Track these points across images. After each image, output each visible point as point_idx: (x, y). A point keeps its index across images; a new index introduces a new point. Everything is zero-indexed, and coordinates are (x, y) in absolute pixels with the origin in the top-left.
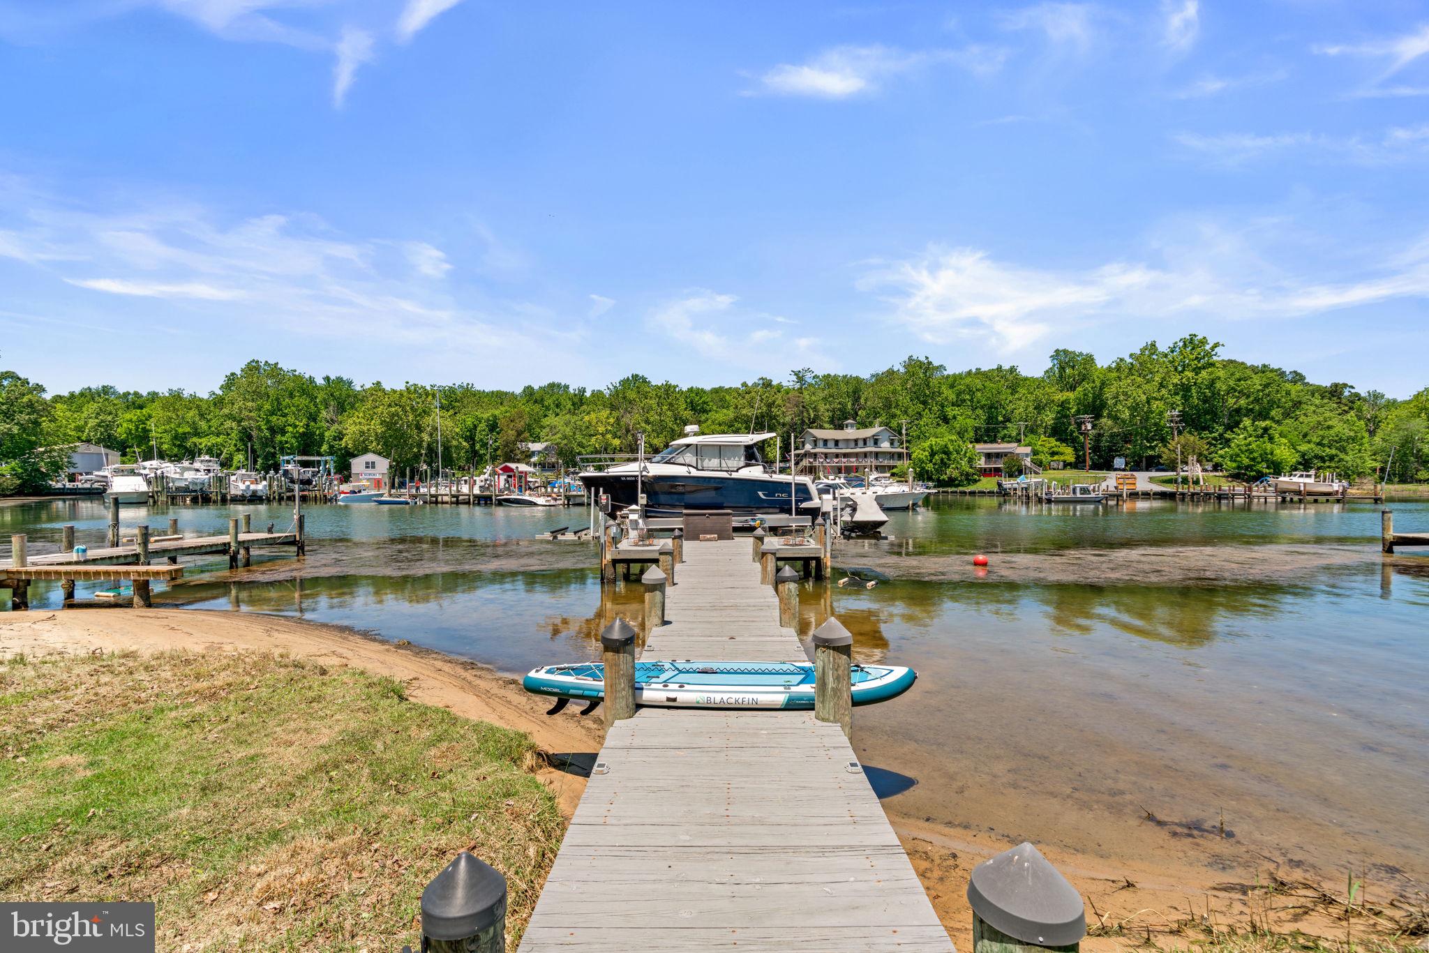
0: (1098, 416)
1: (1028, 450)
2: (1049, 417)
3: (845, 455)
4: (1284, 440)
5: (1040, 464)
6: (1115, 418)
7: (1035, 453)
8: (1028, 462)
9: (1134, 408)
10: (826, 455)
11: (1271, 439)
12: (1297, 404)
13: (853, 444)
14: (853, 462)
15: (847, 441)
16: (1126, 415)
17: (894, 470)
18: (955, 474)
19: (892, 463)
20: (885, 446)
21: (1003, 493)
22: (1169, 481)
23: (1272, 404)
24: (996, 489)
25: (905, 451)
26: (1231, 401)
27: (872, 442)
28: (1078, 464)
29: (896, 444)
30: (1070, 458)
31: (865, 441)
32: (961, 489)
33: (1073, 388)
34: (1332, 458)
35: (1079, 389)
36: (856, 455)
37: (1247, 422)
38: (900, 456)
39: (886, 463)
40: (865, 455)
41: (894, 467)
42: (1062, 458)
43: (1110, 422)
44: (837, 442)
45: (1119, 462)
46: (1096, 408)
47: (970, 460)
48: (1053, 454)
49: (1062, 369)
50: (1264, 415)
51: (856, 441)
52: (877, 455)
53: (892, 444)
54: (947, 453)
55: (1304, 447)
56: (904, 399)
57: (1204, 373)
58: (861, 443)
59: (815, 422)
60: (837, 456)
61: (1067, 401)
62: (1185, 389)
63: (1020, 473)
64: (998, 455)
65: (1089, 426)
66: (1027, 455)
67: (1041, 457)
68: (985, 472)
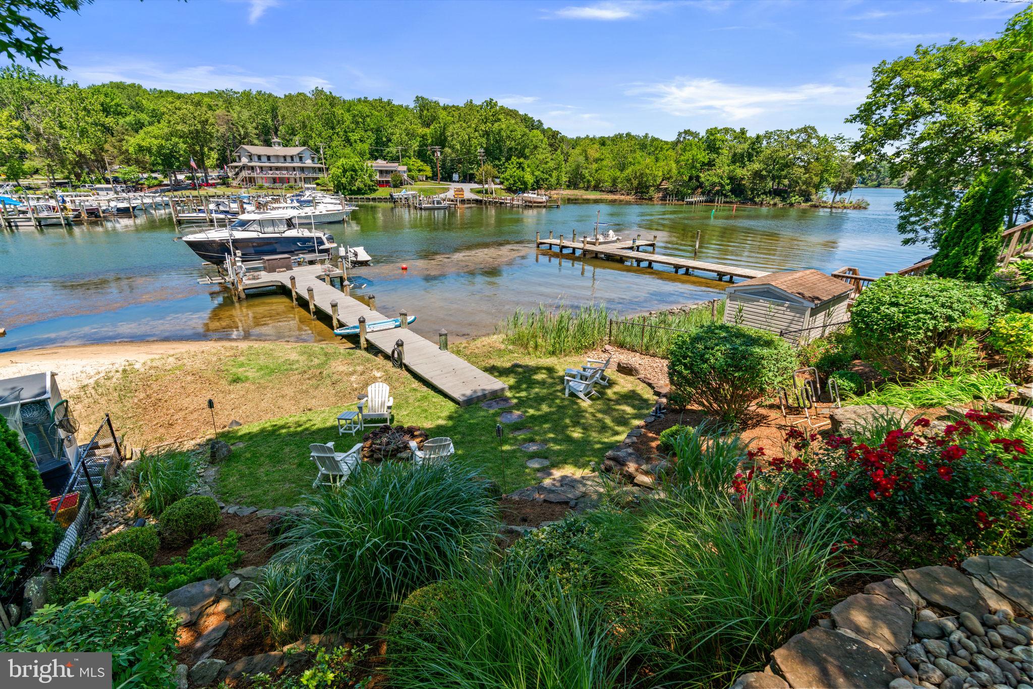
0: (443, 147)
1: (405, 168)
2: (415, 145)
3: (277, 169)
4: (529, 170)
5: (413, 178)
6: (452, 147)
7: (409, 170)
8: (405, 176)
9: (462, 144)
10: (261, 168)
11: (523, 169)
12: (536, 147)
13: (282, 160)
14: (284, 175)
15: (277, 156)
16: (458, 147)
17: (318, 181)
18: (362, 186)
19: (315, 175)
20: (308, 163)
21: (392, 199)
22: (479, 192)
23: (525, 147)
24: (388, 197)
25: (323, 166)
26: (508, 143)
27: (298, 160)
28: (434, 177)
29: (316, 160)
30: (430, 175)
31: (292, 157)
32: (366, 196)
33: (428, 126)
34: (547, 179)
35: (432, 127)
36: (287, 168)
37: (514, 159)
38: (320, 170)
39: (310, 175)
40: (294, 169)
41: (317, 178)
42: (425, 173)
43: (450, 151)
44: (269, 158)
45: (455, 177)
46: (441, 141)
47: (370, 176)
48: (420, 171)
49: (421, 110)
50: (522, 155)
51: (285, 157)
52: (302, 169)
53: (313, 160)
54: (355, 171)
55: (537, 173)
56: (318, 126)
57: (496, 125)
58: (289, 159)
59: (245, 139)
60: (271, 168)
61: (426, 135)
62: (487, 134)
63: (401, 184)
64: (387, 172)
65: (439, 154)
66: (405, 172)
67: (413, 173)
68: (382, 184)
